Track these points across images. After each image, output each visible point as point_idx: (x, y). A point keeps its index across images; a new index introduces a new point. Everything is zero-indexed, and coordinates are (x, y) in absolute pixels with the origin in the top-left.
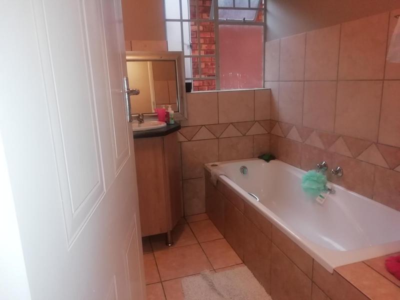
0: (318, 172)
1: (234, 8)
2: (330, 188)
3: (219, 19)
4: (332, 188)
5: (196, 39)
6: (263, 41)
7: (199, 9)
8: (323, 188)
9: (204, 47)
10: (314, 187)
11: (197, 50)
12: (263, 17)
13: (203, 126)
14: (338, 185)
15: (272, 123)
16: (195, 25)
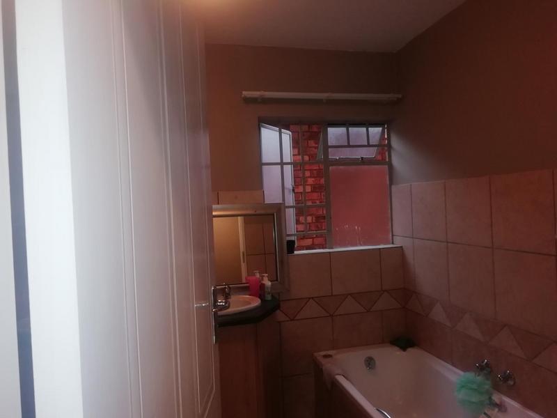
0: (478, 376)
1: (349, 146)
2: (498, 402)
3: (330, 157)
4: (501, 403)
5: (300, 172)
6: (388, 183)
7: (304, 135)
8: (488, 402)
9: (311, 181)
10: (474, 400)
11: (301, 185)
12: (387, 153)
13: (310, 298)
14: (509, 397)
15: (406, 292)
16: (299, 154)
